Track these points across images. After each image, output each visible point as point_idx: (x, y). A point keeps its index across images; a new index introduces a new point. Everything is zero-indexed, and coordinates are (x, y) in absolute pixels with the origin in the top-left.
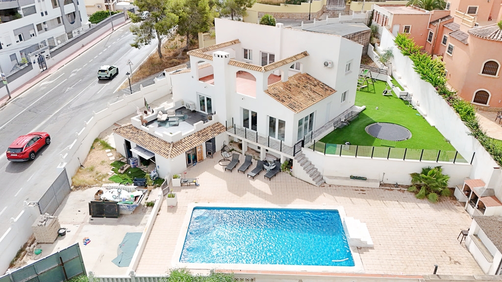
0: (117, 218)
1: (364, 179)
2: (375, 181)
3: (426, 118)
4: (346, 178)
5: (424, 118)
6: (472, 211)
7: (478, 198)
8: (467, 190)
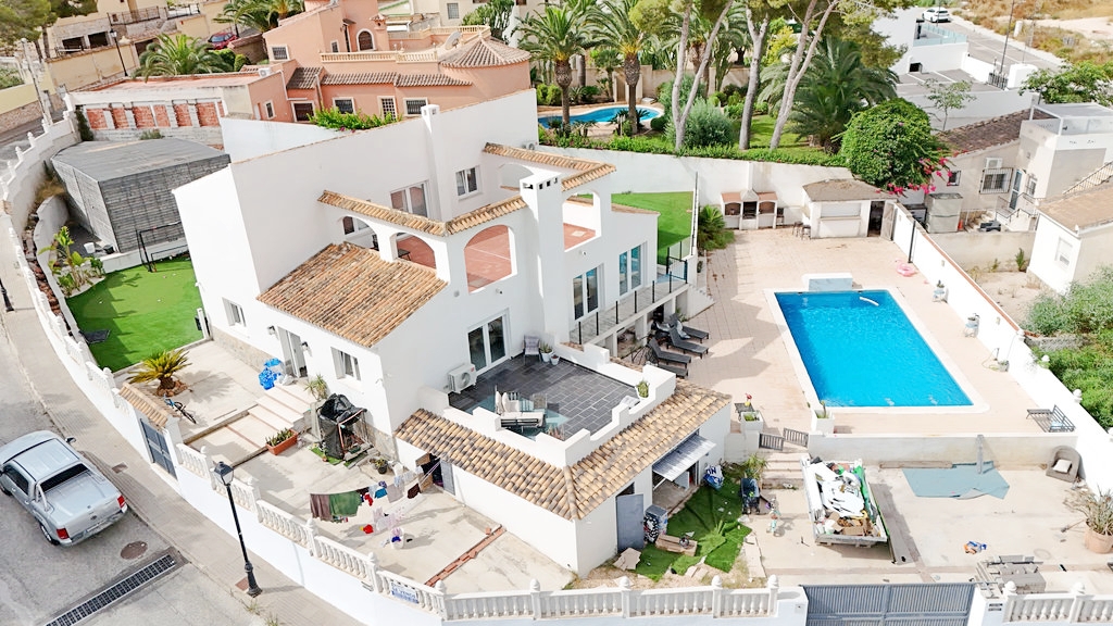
6: (752, 223)
7: (755, 203)
8: (732, 209)
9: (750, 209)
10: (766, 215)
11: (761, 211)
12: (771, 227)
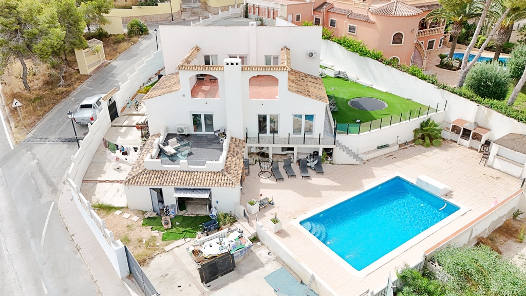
0: (232, 270)
1: (386, 146)
2: (394, 145)
3: (374, 87)
4: (375, 150)
5: (372, 88)
6: (466, 143)
7: (471, 131)
8: (455, 129)
9: (466, 133)
10: (476, 142)
11: (473, 138)
12: (477, 150)
